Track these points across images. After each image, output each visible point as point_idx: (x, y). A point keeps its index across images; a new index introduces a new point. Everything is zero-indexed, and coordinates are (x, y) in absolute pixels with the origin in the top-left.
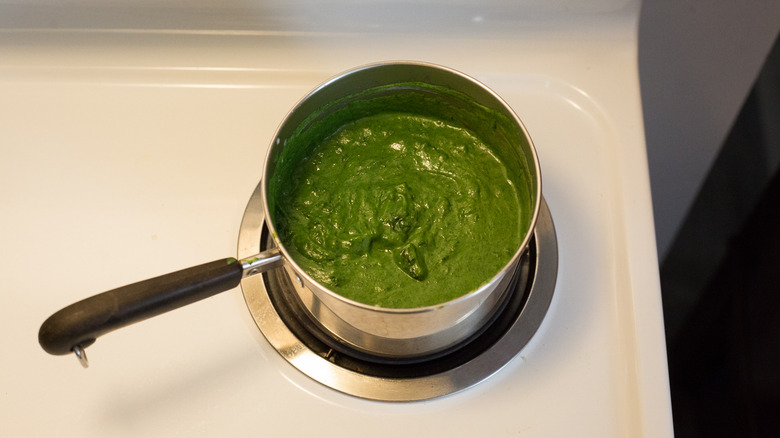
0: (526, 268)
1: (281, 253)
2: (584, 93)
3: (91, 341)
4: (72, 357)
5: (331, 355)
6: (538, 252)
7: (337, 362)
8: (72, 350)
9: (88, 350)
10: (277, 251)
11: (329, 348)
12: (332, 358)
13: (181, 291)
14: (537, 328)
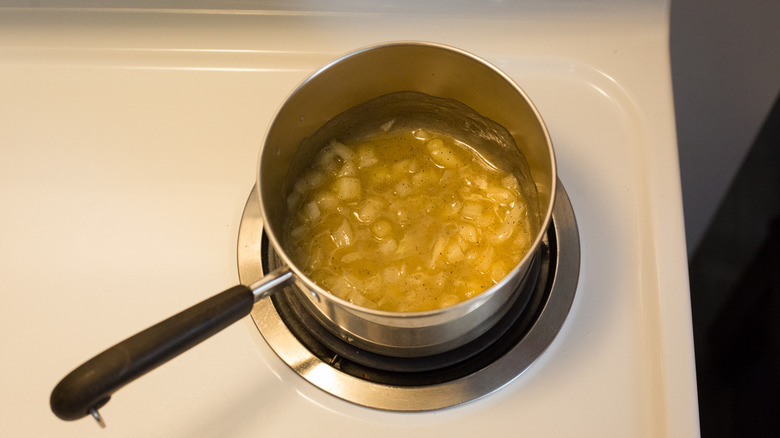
0: (546, 267)
1: (290, 270)
2: (611, 79)
3: (106, 400)
4: (89, 419)
5: (336, 361)
6: (558, 250)
7: (342, 369)
8: (88, 413)
9: (103, 411)
10: (286, 269)
11: (334, 354)
12: (337, 364)
13: (193, 331)
14: (558, 331)
